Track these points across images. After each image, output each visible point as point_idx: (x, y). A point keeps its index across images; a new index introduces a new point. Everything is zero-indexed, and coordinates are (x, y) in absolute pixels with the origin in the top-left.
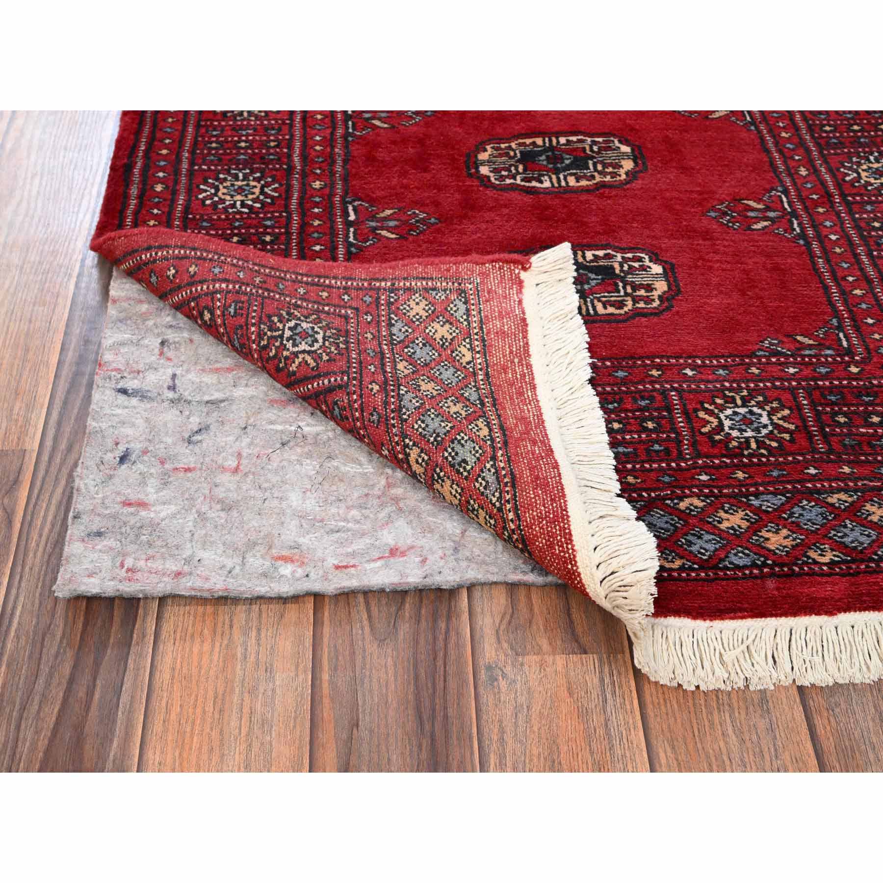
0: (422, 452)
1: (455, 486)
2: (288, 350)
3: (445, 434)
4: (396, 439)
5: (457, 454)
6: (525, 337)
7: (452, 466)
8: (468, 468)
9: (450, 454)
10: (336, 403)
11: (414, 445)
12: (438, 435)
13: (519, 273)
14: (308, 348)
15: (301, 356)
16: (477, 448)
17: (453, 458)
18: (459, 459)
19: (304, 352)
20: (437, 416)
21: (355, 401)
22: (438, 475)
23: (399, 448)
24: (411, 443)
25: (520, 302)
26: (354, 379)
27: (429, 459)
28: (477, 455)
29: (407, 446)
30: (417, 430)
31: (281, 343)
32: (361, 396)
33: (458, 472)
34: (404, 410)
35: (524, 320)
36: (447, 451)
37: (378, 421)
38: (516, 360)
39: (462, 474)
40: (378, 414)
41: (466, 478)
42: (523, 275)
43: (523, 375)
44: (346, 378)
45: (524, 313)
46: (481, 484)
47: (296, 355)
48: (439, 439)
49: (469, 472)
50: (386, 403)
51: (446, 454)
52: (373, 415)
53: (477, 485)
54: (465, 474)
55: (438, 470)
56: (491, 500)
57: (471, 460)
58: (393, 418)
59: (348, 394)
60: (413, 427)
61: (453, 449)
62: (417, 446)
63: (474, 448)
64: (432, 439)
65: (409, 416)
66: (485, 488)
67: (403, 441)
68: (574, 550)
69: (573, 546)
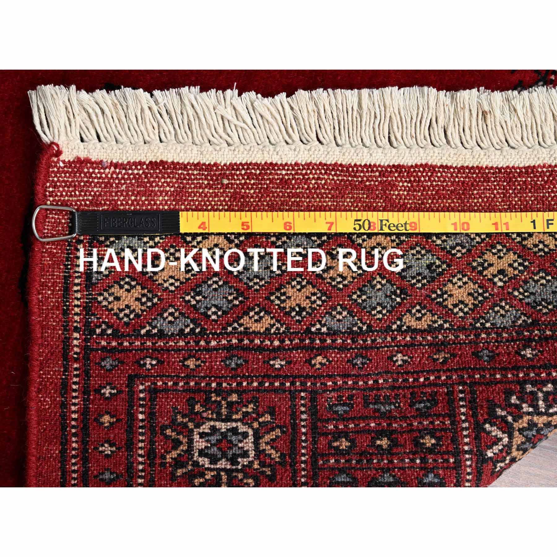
0: (410, 312)
1: (455, 280)
2: (251, 463)
3: (392, 285)
4: (389, 339)
5: (419, 274)
6: (184, 166)
7: (433, 279)
8: (438, 262)
9: (418, 281)
10: (331, 407)
11: (401, 320)
12: (394, 293)
13: (64, 162)
14: (251, 439)
15: (263, 446)
16: (414, 252)
17: (424, 278)
18: (426, 272)
19: (256, 443)
20: (363, 293)
21: (335, 383)
22: (439, 296)
23: (399, 338)
24: (398, 323)
25: (116, 165)
26: (303, 384)
27: (420, 304)
28: (423, 252)
29: (400, 327)
30: (384, 315)
31: (241, 471)
32: (330, 377)
33: (440, 274)
34: (355, 329)
35: (153, 165)
36: (415, 284)
37: (363, 358)
38: (225, 181)
39: (443, 270)
40: (356, 357)
41: (449, 266)
42: (67, 156)
43: (250, 176)
44: (303, 394)
45: (141, 163)
46: (458, 251)
47: (259, 453)
48: (398, 291)
49: (443, 263)
50: (343, 348)
51: (420, 285)
52: (356, 364)
53: (459, 255)
54: (444, 266)
55: (434, 296)
56: (477, 242)
57: (428, 259)
58: (365, 341)
59: (325, 391)
60: (380, 320)
61: (413, 278)
62: (403, 316)
63: (413, 255)
64: (398, 300)
65: (364, 324)
66: (463, 247)
67: (393, 331)
68: (544, 166)
69: (539, 166)
